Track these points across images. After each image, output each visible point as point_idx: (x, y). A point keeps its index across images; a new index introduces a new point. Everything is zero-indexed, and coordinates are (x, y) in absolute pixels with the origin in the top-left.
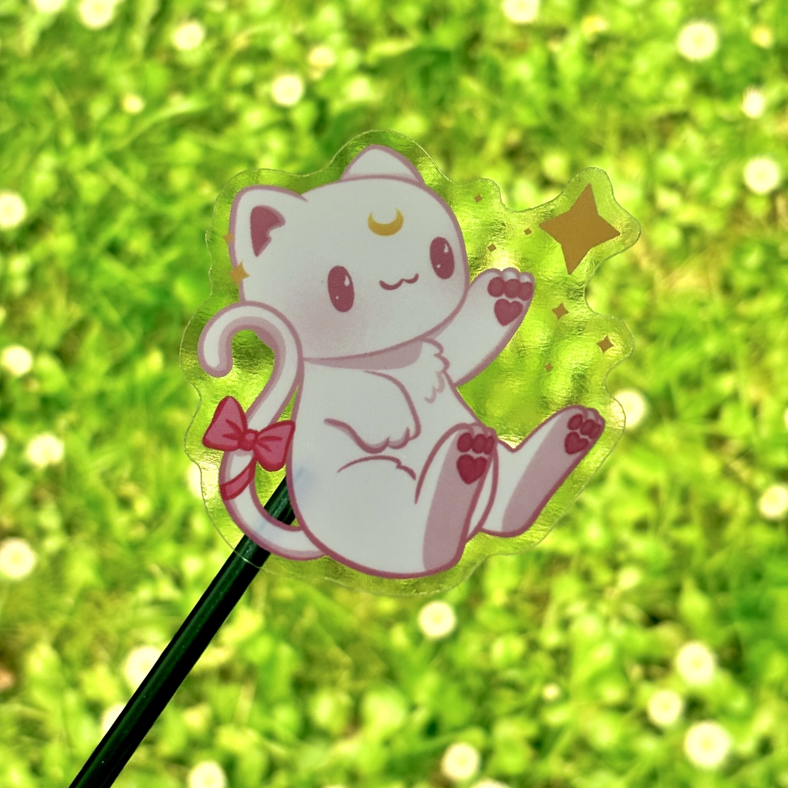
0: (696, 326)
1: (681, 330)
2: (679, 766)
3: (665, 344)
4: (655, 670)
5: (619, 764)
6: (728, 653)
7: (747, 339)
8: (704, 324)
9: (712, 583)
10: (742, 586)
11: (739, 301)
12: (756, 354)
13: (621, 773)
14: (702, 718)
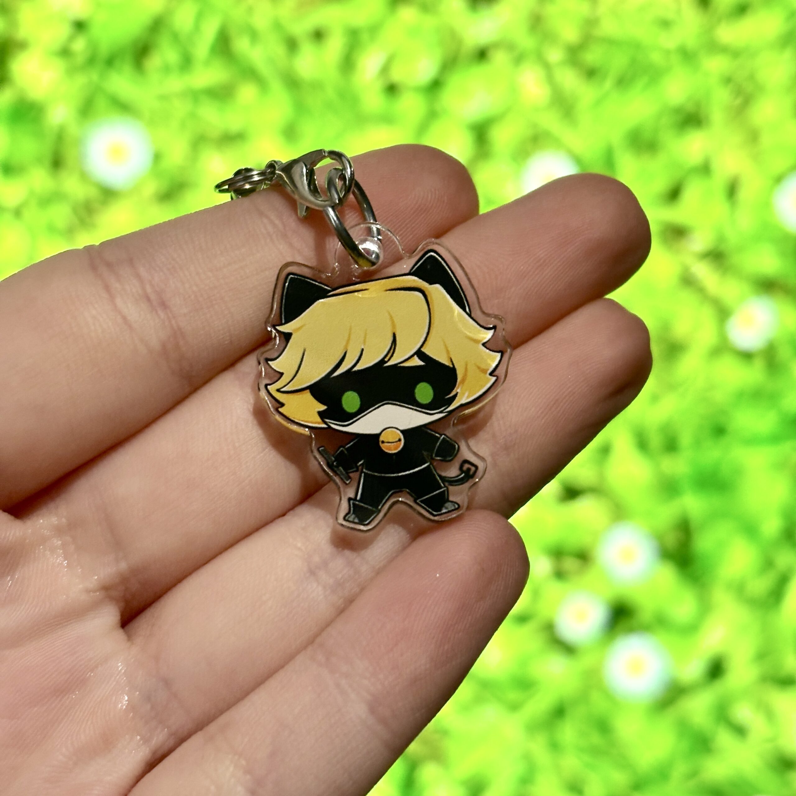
0: (656, 57)
1: (633, 62)
2: (596, 698)
3: (608, 84)
4: (570, 564)
5: (513, 695)
6: (671, 540)
7: (728, 80)
8: (668, 53)
9: (655, 441)
10: (697, 443)
11: (719, 20)
12: (738, 101)
13: (514, 707)
14: (631, 630)
